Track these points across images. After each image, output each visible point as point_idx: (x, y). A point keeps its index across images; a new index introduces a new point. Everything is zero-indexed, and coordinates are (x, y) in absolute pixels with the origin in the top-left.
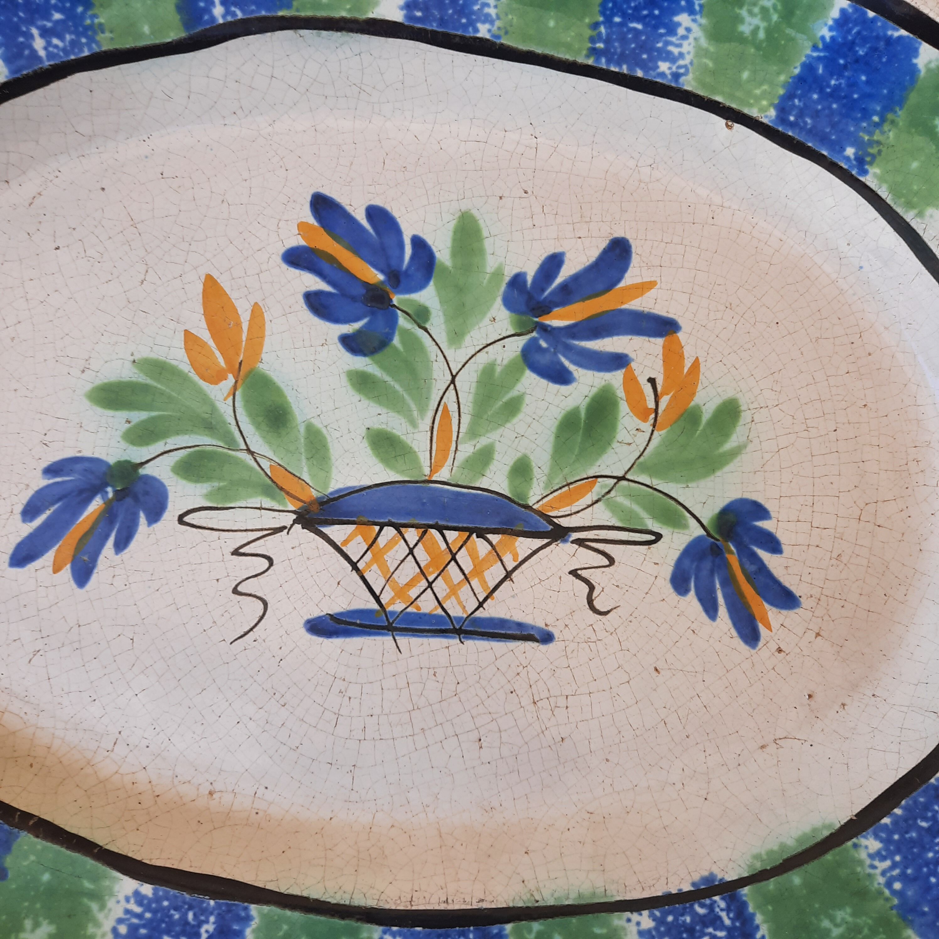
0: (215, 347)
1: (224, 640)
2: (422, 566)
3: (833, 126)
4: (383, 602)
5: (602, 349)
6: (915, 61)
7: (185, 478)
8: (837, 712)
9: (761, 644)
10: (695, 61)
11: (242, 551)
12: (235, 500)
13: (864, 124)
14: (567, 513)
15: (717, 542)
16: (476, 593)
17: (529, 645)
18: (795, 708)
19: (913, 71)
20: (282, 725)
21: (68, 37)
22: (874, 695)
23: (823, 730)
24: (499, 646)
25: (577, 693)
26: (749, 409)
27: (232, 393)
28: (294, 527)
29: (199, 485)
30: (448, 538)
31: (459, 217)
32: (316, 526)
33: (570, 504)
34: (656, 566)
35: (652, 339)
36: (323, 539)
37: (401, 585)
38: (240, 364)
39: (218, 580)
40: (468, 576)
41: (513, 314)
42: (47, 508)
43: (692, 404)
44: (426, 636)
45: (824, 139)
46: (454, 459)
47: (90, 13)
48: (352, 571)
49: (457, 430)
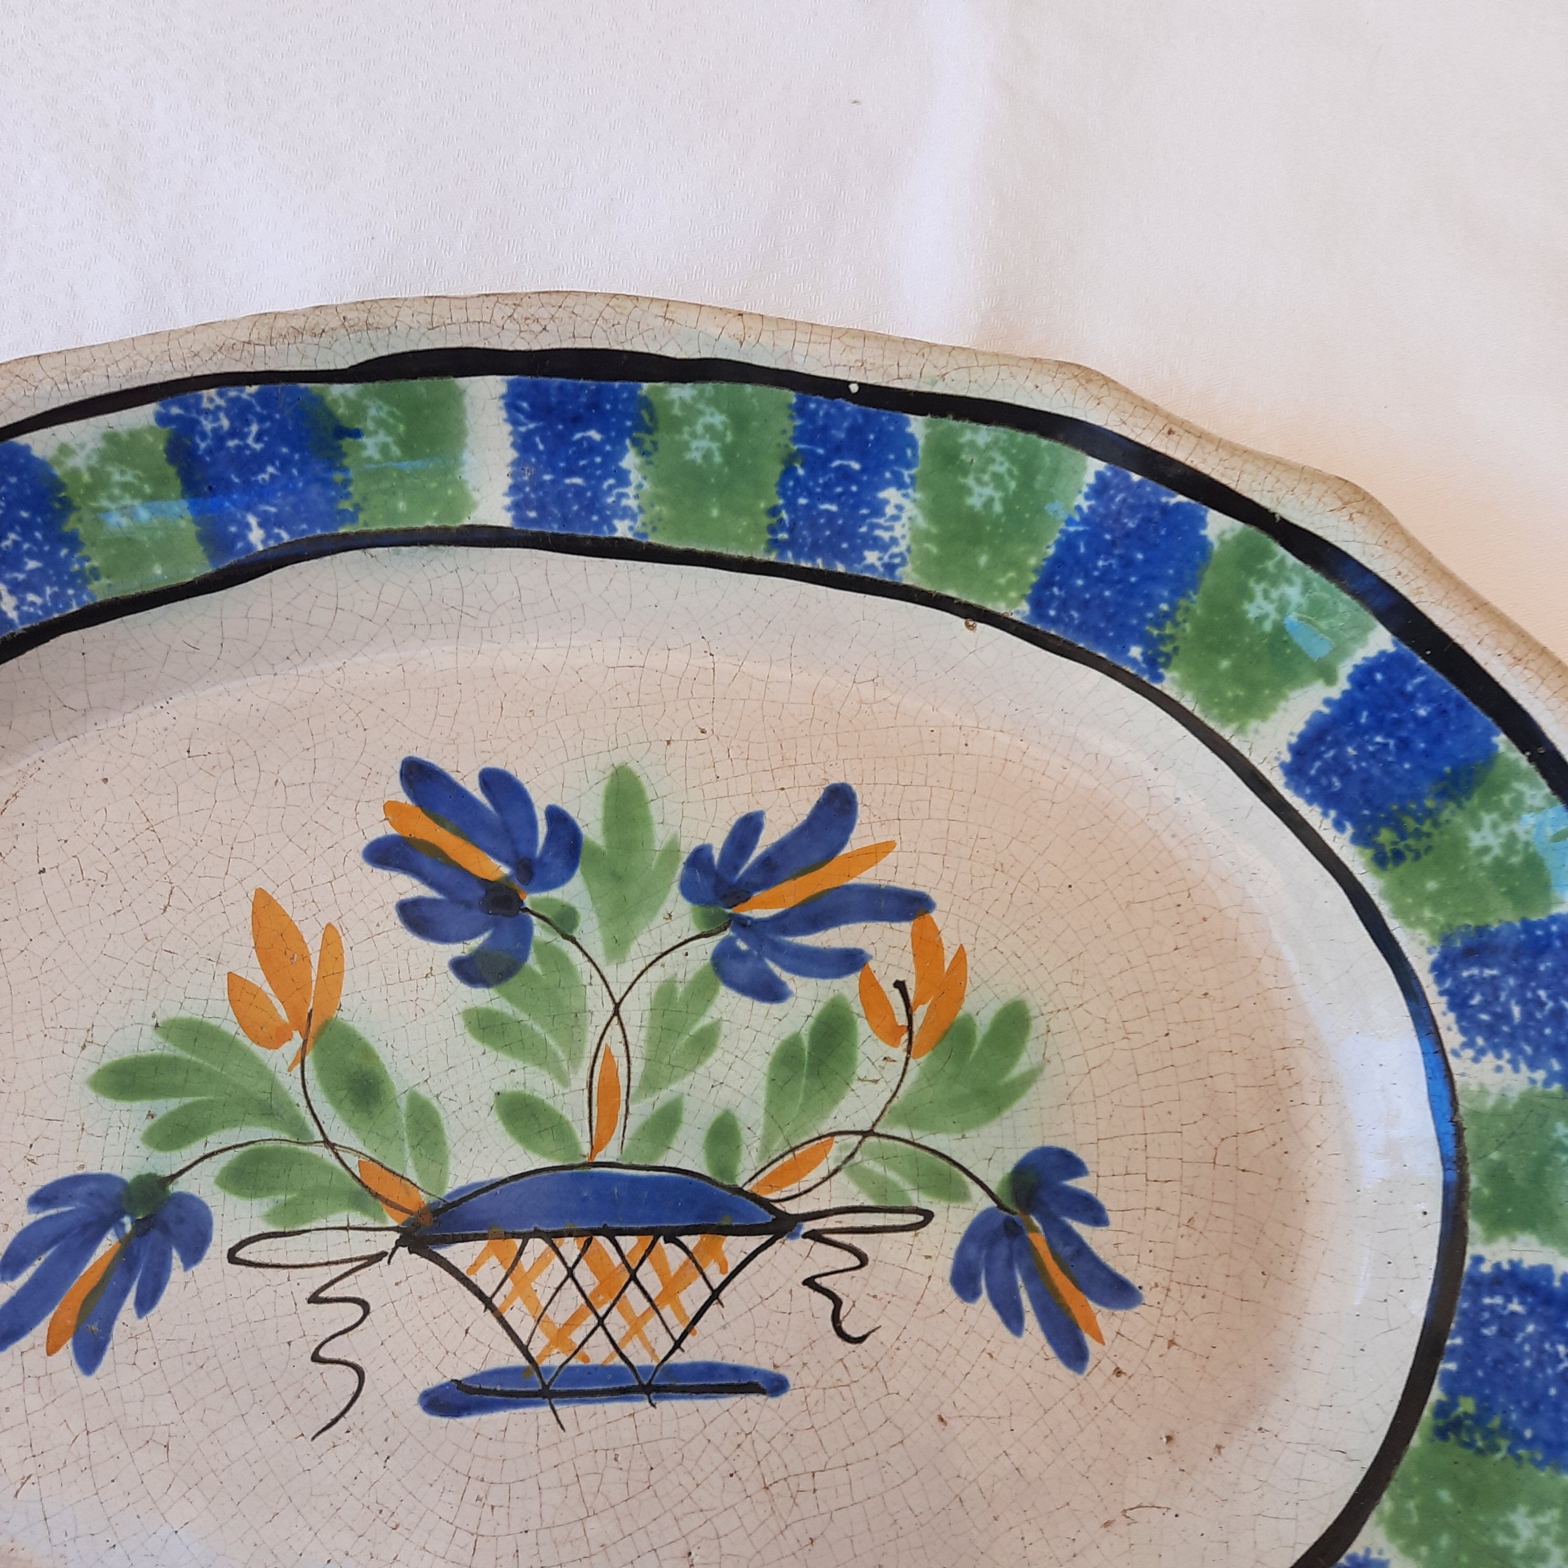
0: (273, 993)
1: (302, 1435)
2: (587, 1293)
3: (1109, 619)
4: (534, 1354)
5: (826, 945)
6: (1203, 532)
7: (237, 1193)
8: (1211, 1460)
9: (1090, 1366)
10: (913, 547)
11: (323, 1295)
12: (310, 1219)
13: (1150, 615)
14: (793, 1193)
15: (1014, 1217)
16: (670, 1327)
17: (752, 1401)
18: (1149, 1458)
19: (1203, 545)
20: (395, 1559)
21: (48, 591)
22: (1260, 1429)
23: (1191, 1490)
24: (710, 1406)
25: (828, 1467)
26: (1042, 1015)
27: (300, 1059)
28: (397, 1252)
29: (256, 1202)
30: (623, 1247)
31: (612, 775)
32: (430, 1247)
33: (797, 1179)
34: (928, 1260)
35: (895, 925)
36: (440, 1266)
37: (558, 1326)
38: (310, 1015)
39: (289, 1343)
40: (656, 1303)
41: (697, 906)
42: (37, 1256)
43: (961, 1013)
44: (600, 1401)
45: (1099, 637)
46: (625, 1127)
47: (77, 556)
48: (485, 1311)
49: (626, 1083)
